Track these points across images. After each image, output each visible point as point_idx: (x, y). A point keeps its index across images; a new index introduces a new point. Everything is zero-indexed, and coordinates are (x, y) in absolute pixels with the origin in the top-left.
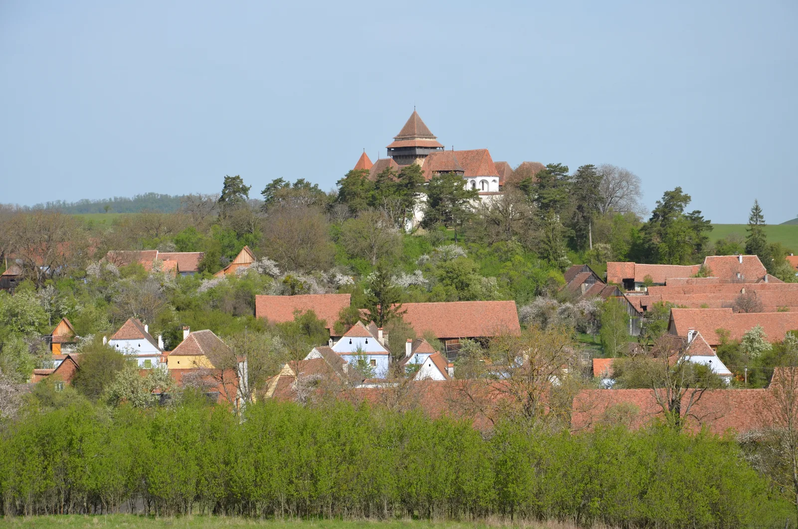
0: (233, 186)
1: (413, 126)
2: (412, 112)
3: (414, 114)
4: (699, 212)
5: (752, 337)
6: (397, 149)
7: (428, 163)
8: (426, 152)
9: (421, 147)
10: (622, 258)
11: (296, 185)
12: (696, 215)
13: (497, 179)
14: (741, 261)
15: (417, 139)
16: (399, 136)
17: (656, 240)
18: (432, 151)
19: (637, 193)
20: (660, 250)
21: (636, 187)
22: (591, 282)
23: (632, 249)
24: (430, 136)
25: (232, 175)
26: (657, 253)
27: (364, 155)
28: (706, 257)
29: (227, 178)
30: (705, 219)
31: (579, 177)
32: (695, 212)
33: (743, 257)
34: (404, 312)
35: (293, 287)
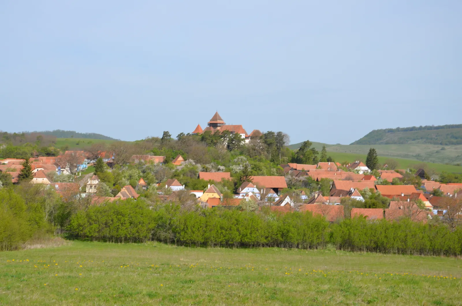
0: (166, 134)
1: (216, 117)
2: (216, 112)
3: (216, 113)
4: (314, 148)
5: (365, 190)
6: (211, 124)
7: (221, 128)
8: (221, 125)
9: (219, 123)
10: (289, 162)
11: (187, 135)
12: (313, 149)
13: (244, 134)
14: (329, 164)
15: (218, 121)
16: (211, 119)
17: (301, 156)
18: (222, 125)
19: (289, 141)
20: (303, 160)
21: (289, 139)
22: (292, 170)
23: (292, 159)
24: (222, 120)
25: (166, 131)
26: (302, 160)
27: (198, 126)
28: (319, 163)
29: (164, 132)
30: (316, 150)
31: (277, 135)
32: (313, 148)
33: (330, 163)
34: (253, 179)
35: (206, 169)
